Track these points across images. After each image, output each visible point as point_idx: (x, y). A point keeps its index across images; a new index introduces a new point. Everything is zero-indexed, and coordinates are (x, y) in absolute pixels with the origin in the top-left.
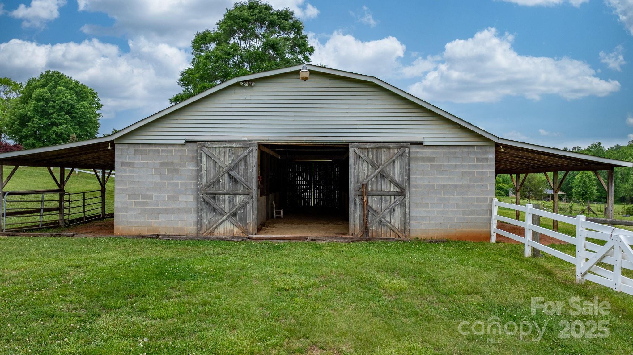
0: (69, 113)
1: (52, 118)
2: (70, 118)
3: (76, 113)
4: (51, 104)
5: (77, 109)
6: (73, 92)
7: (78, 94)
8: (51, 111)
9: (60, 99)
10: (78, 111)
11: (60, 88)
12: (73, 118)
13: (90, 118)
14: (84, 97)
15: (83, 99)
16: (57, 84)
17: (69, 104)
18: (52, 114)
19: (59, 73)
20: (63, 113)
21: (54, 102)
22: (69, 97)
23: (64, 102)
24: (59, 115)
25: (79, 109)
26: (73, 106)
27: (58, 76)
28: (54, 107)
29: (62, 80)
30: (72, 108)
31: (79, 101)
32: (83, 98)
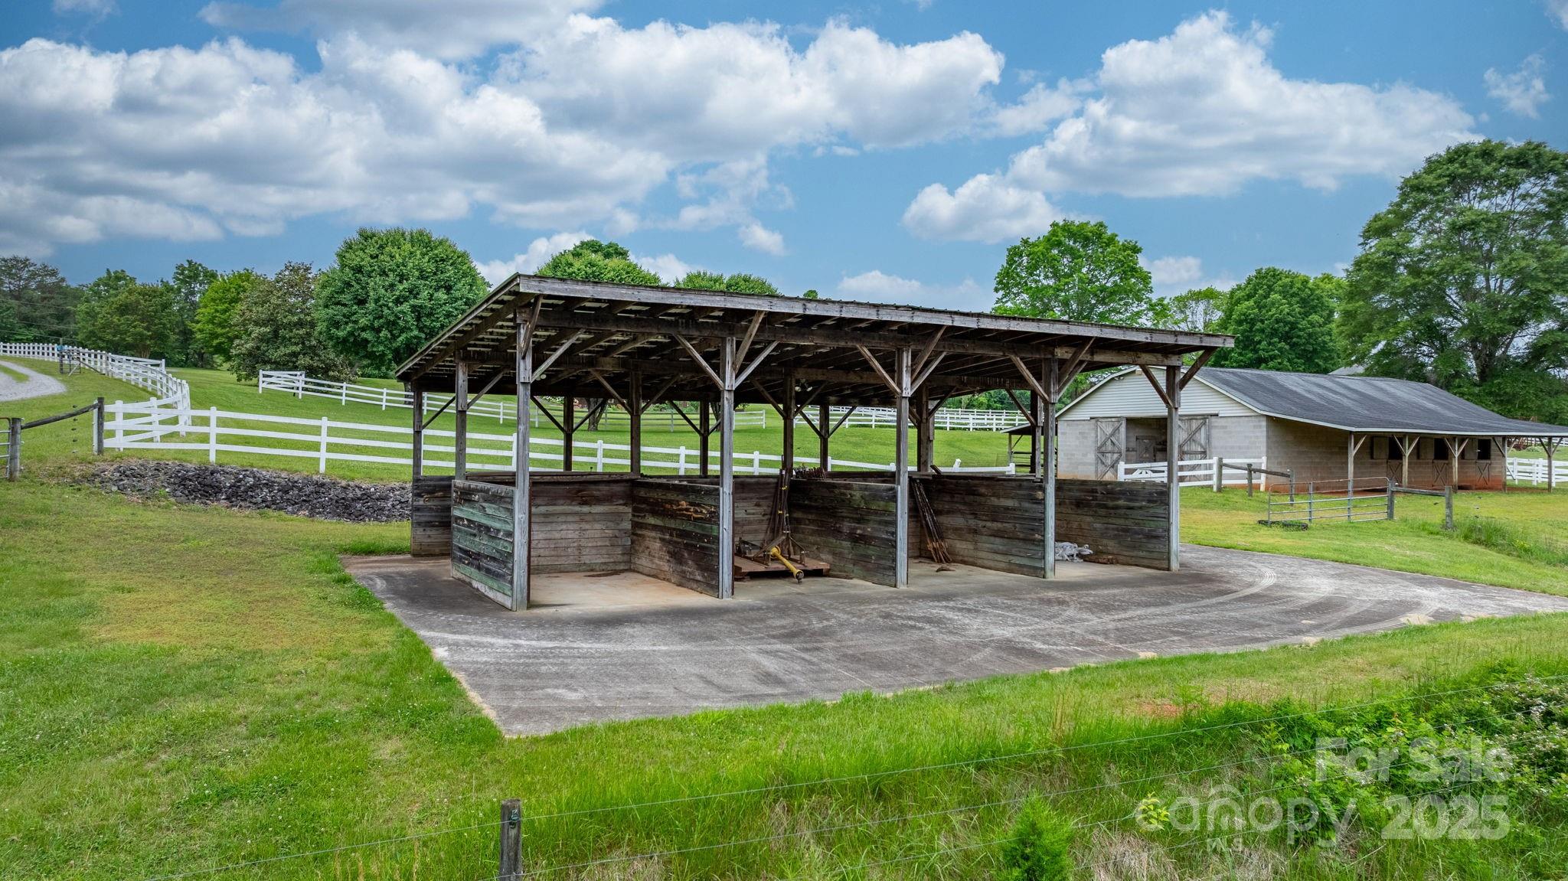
0: (1286, 337)
1: (1259, 349)
2: (1287, 347)
3: (1299, 337)
4: (1259, 325)
5: (1300, 330)
6: (1295, 300)
7: (1304, 302)
8: (1257, 339)
9: (1272, 316)
10: (1301, 333)
11: (1275, 296)
12: (1293, 346)
13: (1325, 342)
14: (1316, 306)
15: (1314, 309)
16: (1272, 290)
17: (1286, 323)
18: (1259, 342)
19: (1275, 270)
20: (1276, 340)
21: (1262, 321)
22: (1287, 310)
23: (1278, 321)
24: (1270, 344)
25: (1303, 330)
26: (1293, 326)
27: (1274, 276)
28: (1262, 331)
29: (1280, 282)
30: (1292, 329)
31: (1306, 314)
32: (1314, 307)
